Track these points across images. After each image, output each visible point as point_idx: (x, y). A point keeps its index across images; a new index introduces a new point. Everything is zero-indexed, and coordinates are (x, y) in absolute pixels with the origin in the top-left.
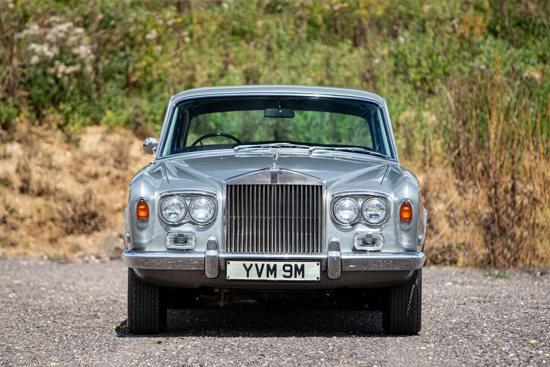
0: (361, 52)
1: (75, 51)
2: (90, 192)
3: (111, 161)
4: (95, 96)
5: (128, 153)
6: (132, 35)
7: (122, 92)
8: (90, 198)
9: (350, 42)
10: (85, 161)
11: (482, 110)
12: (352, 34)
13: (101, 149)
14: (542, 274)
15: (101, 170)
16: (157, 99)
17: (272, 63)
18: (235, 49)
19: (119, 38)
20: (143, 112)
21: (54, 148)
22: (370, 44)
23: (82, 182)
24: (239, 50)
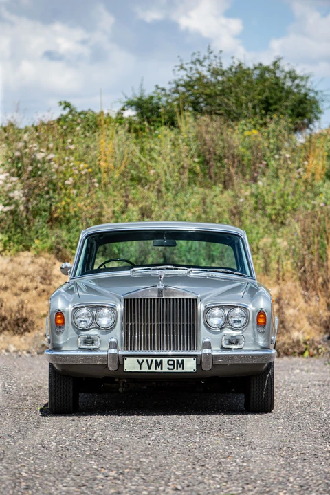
0: (229, 192)
1: (11, 195)
2: (22, 302)
3: (39, 278)
4: (26, 229)
5: (51, 271)
6: (54, 181)
7: (46, 225)
8: (23, 307)
9: (221, 185)
10: (18, 279)
11: (322, 237)
12: (223, 179)
13: (31, 269)
15: (30, 285)
16: (74, 230)
17: (161, 203)
18: (133, 192)
19: (44, 184)
20: (63, 241)
22: (236, 188)
23: (16, 294)
24: (137, 192)
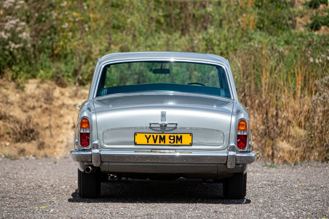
0: (187, 37)
1: (20, 36)
2: (30, 118)
3: (43, 99)
4: (33, 62)
5: (52, 94)
6: (55, 26)
7: (49, 59)
8: (30, 121)
9: (180, 32)
10: (27, 100)
11: (257, 70)
12: (181, 28)
13: (37, 92)
14: (295, 165)
15: (36, 104)
16: (69, 64)
17: (136, 44)
18: (115, 36)
19: (46, 28)
20: (61, 71)
21: (9, 92)
22: (191, 34)
23: (25, 111)
24: (117, 36)
